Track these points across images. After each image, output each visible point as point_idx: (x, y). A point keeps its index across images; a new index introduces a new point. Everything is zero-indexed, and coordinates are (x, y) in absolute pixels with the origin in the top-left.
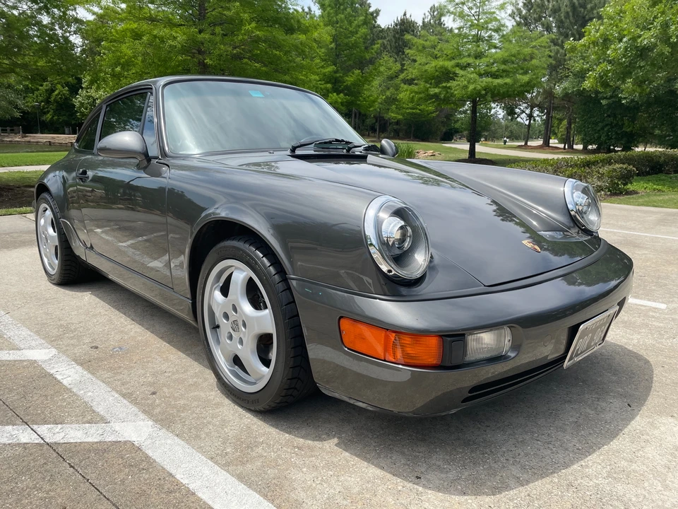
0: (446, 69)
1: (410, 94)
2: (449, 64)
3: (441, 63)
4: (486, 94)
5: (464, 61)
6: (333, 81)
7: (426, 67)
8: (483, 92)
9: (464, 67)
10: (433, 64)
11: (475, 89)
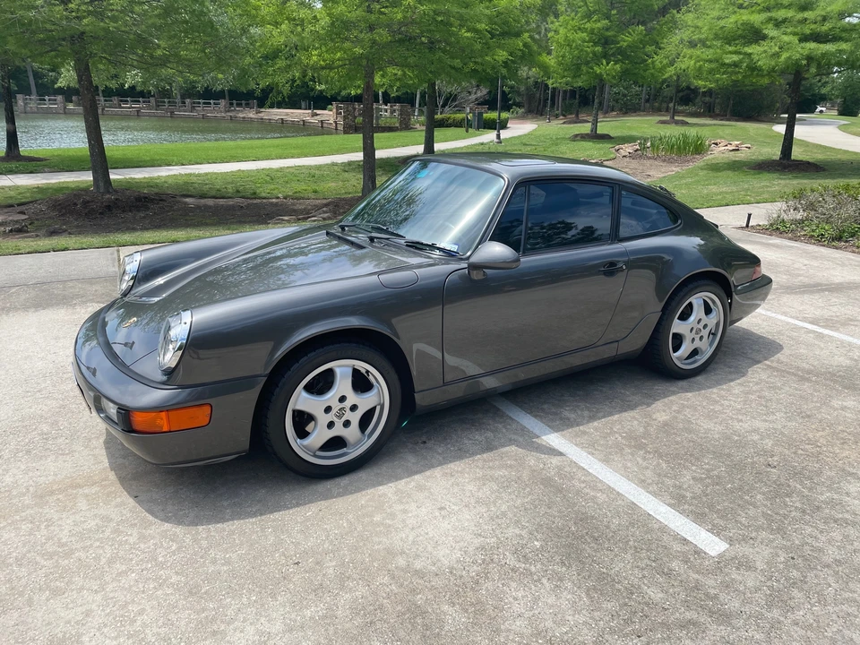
0: (752, 26)
1: (695, 63)
2: (757, 18)
3: (744, 18)
4: (808, 65)
5: (781, 14)
6: (603, 41)
7: (722, 23)
8: (804, 62)
9: (778, 24)
10: (733, 19)
11: (789, 58)
